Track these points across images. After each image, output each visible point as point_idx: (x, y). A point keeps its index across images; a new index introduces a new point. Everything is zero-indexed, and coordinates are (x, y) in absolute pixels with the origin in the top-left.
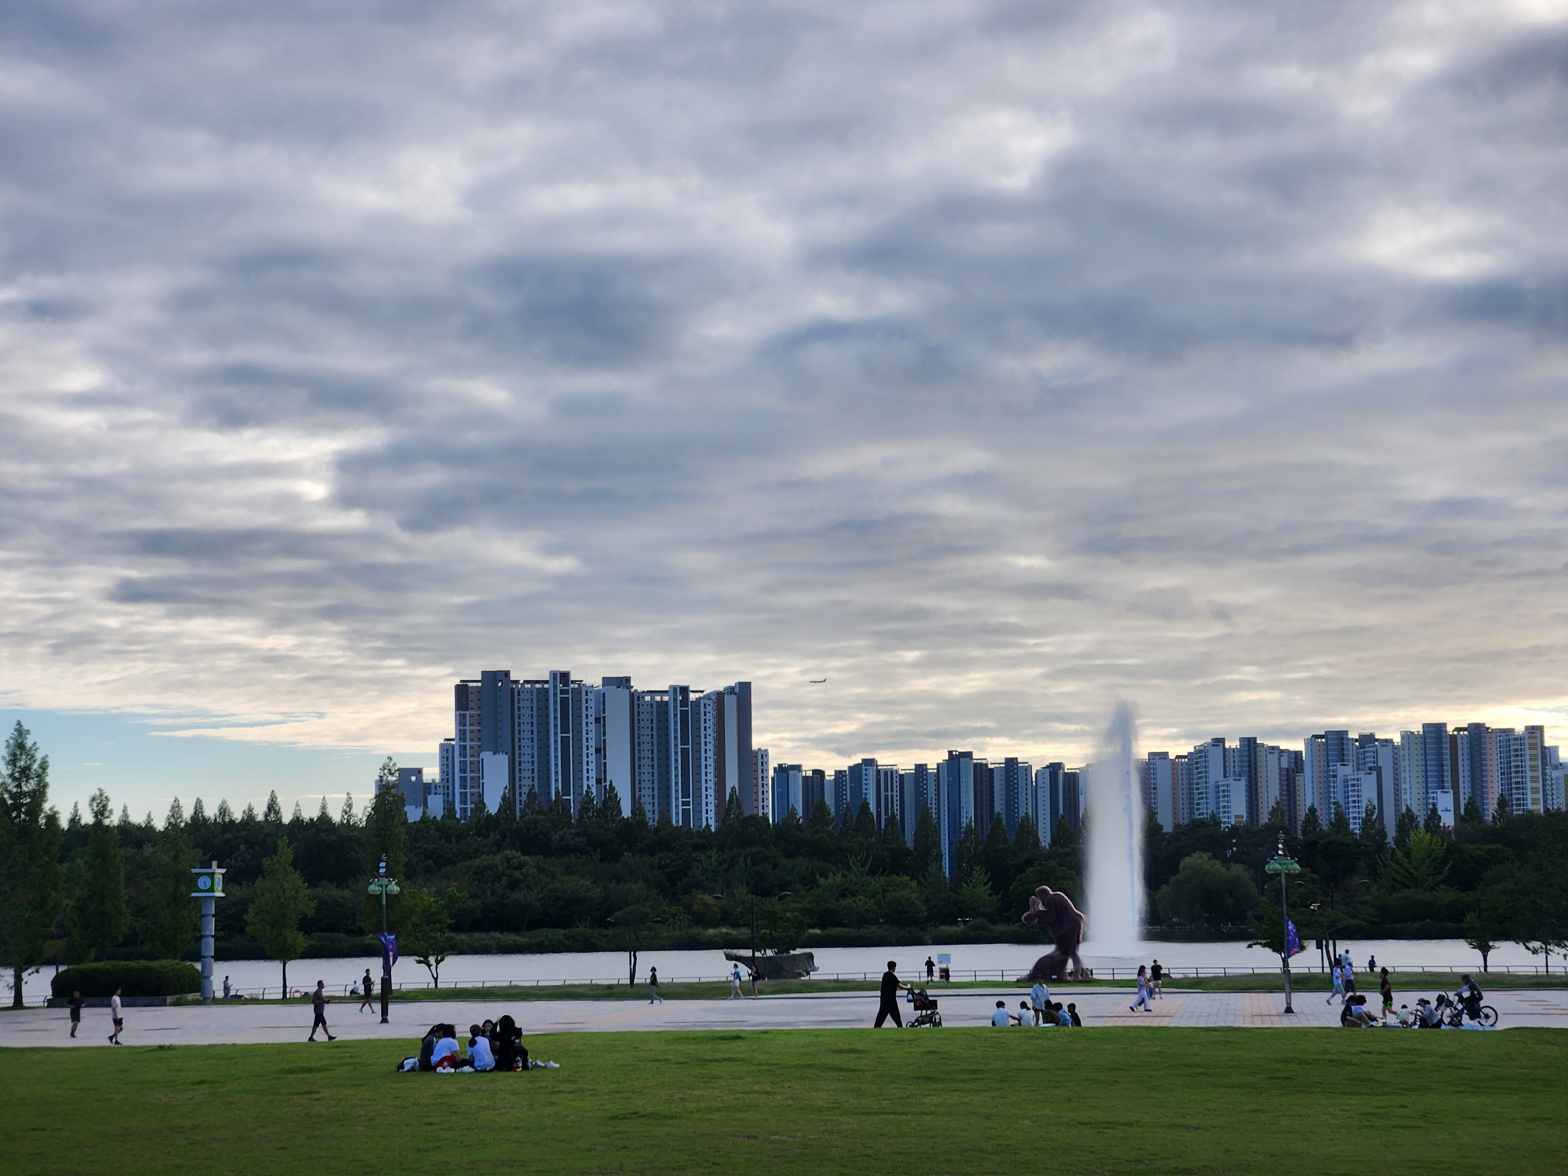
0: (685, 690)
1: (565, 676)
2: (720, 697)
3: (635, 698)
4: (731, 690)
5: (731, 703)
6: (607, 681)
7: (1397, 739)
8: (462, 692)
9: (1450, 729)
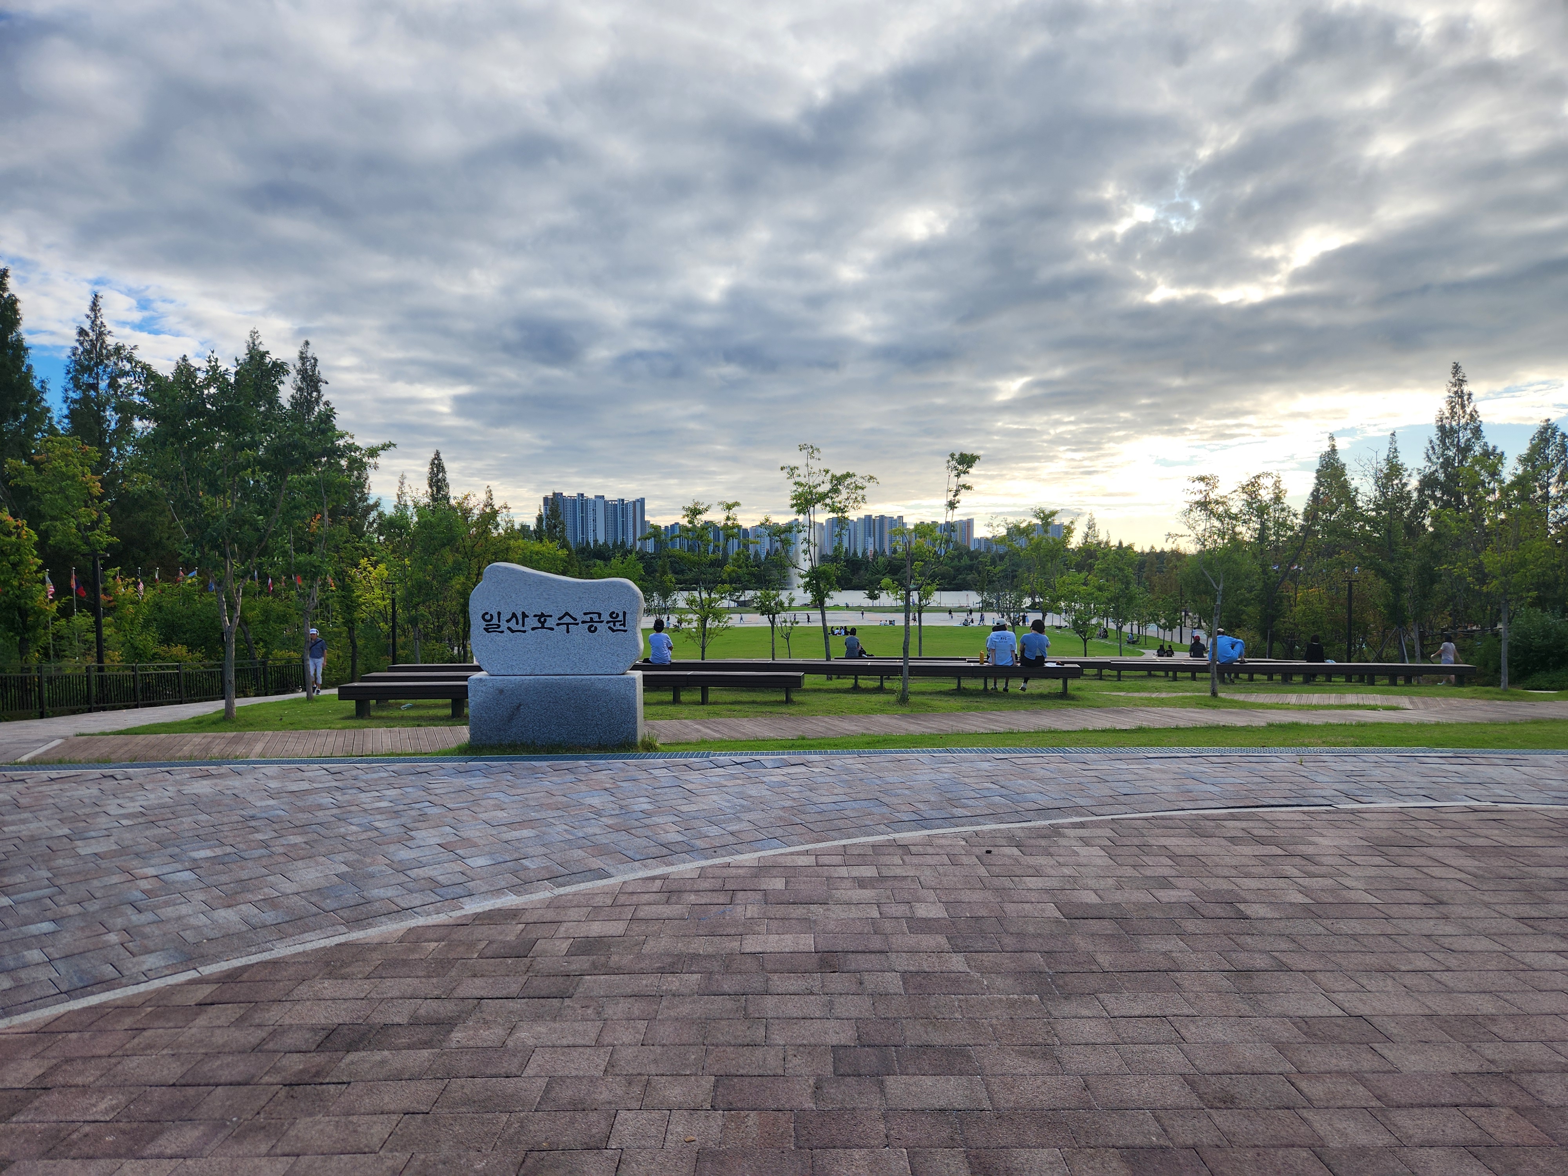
0: (623, 500)
1: (582, 495)
2: (634, 502)
3: (606, 503)
4: (638, 500)
5: (638, 505)
6: (596, 497)
7: (855, 520)
9: (873, 517)
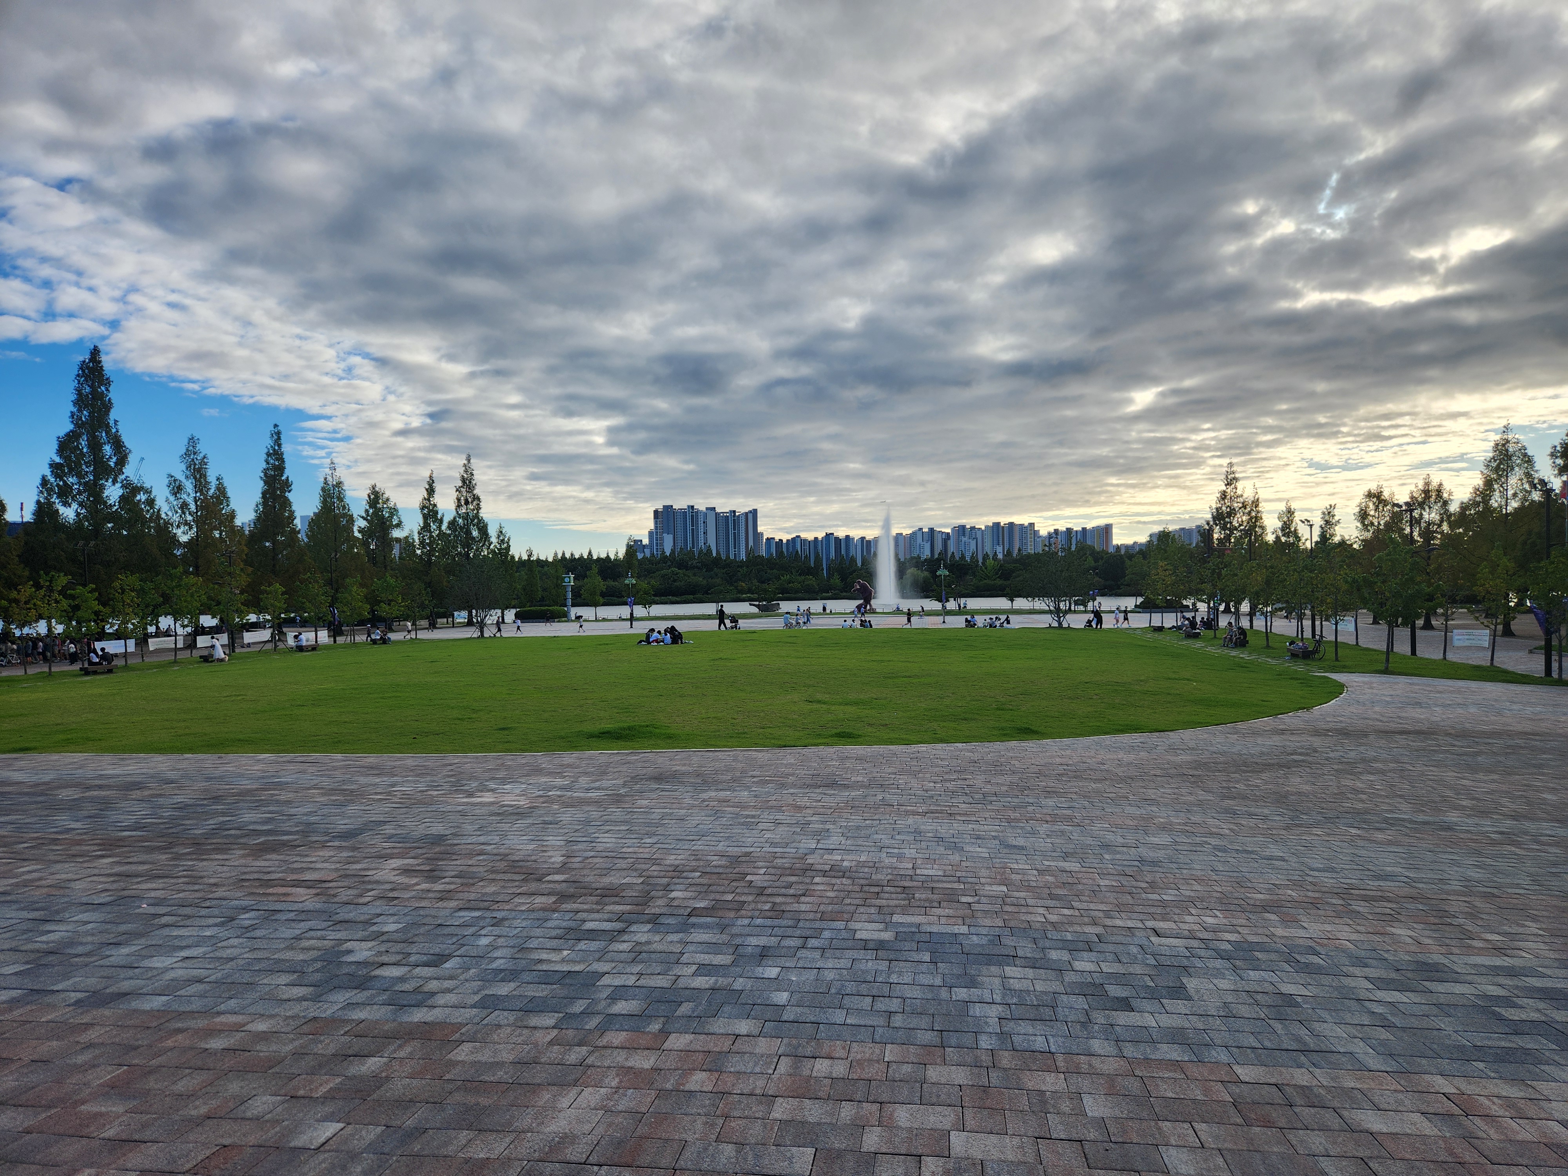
0: (734, 512)
1: (692, 507)
2: (747, 513)
3: (717, 514)
4: (750, 512)
5: (750, 516)
6: (707, 509)
7: (983, 528)
8: (656, 512)
9: (1002, 524)
